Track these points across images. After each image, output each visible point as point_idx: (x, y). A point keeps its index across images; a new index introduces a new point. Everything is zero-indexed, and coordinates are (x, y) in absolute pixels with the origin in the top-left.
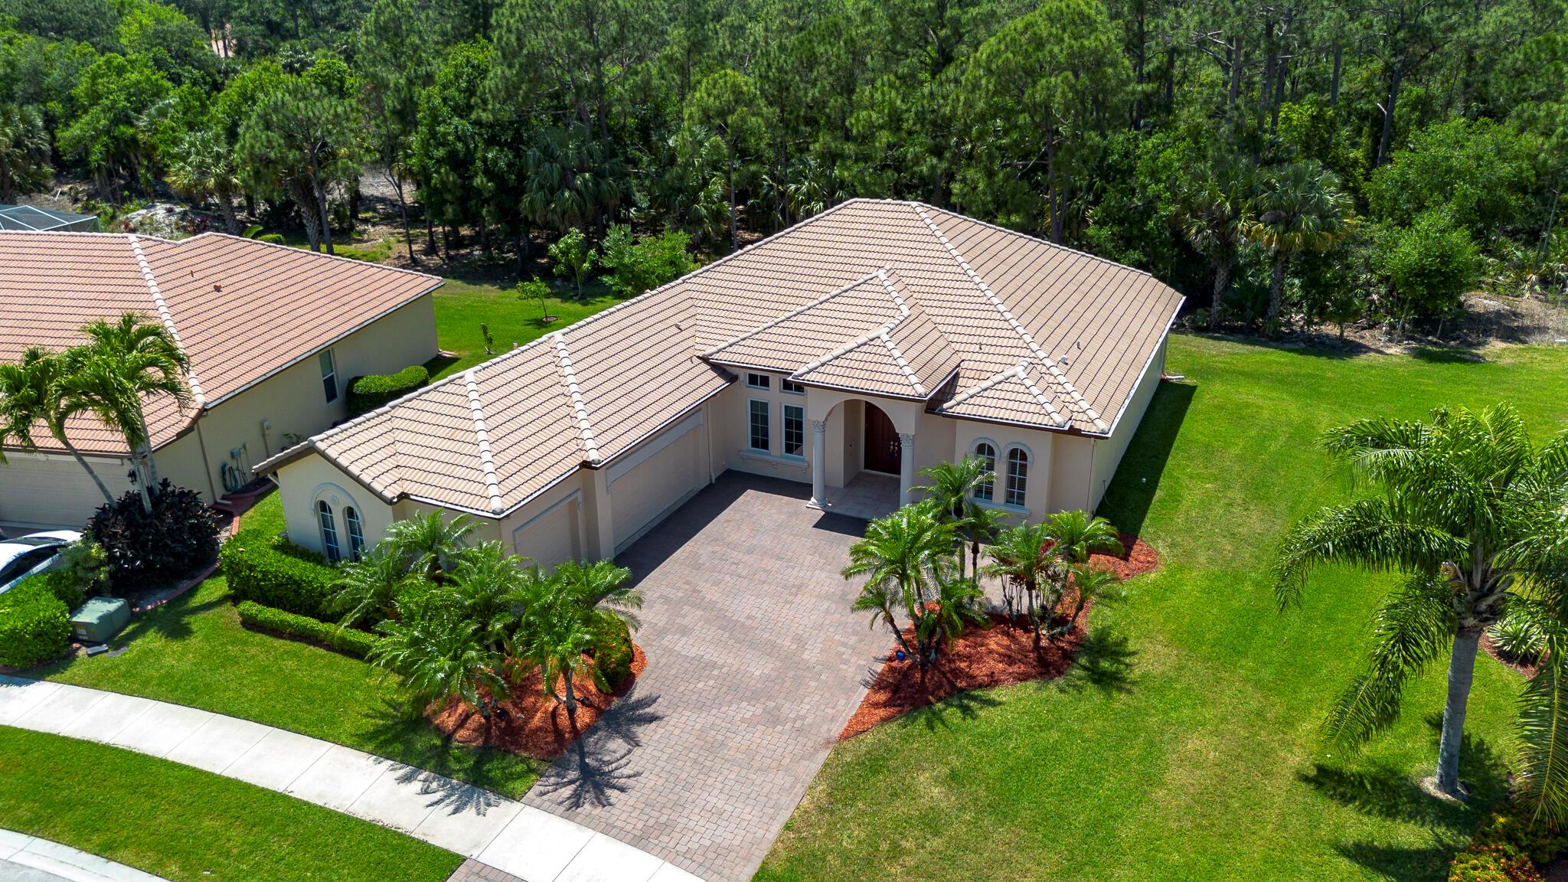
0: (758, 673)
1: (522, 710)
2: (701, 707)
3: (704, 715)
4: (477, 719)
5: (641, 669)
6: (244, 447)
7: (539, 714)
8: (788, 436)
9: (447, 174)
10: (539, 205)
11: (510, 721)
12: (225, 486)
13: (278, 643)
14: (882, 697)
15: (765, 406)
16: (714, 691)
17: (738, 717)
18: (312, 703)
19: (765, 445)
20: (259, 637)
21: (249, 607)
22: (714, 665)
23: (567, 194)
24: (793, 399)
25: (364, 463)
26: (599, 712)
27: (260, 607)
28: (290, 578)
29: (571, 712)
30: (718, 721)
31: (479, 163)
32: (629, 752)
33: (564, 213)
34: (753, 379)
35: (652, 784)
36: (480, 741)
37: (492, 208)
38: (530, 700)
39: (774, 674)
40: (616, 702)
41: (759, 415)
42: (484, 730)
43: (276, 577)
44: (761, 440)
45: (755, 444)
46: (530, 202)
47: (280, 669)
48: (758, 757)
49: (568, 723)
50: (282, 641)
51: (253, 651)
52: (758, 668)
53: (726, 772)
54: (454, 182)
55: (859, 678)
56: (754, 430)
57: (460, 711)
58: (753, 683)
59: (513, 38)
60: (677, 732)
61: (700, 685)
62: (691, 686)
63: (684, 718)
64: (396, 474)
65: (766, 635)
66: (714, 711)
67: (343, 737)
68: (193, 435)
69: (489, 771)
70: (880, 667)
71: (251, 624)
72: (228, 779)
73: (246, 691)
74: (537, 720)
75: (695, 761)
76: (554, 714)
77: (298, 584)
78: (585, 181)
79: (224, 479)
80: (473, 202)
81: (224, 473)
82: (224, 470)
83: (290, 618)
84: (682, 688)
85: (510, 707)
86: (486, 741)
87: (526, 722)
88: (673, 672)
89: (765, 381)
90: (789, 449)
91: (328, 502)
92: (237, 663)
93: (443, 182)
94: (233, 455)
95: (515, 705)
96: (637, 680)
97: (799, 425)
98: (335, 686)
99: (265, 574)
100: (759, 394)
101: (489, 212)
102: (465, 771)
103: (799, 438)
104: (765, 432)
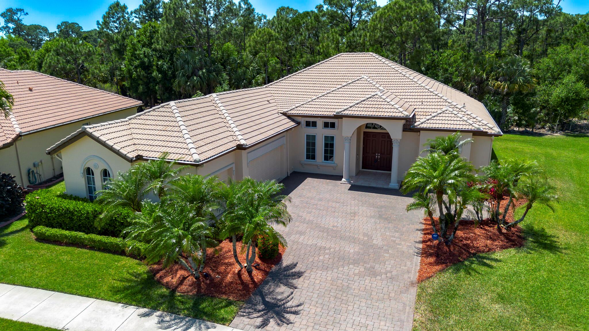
0: (352, 251)
1: (218, 273)
2: (326, 268)
3: (330, 272)
4: (191, 279)
5: (284, 251)
6: (41, 162)
7: (229, 275)
8: (326, 151)
9: (140, 72)
10: (182, 83)
11: (212, 280)
12: (29, 181)
13: (58, 248)
14: (432, 260)
15: (314, 137)
16: (331, 260)
17: (351, 273)
18: (81, 276)
19: (313, 158)
20: (46, 246)
21: (41, 229)
22: (325, 248)
23: (195, 78)
24: (329, 132)
25: (115, 141)
26: (266, 273)
27: (48, 229)
28: (68, 209)
29: (250, 272)
30: (339, 275)
31: (155, 67)
32: (292, 293)
33: (194, 86)
34: (308, 124)
35: (313, 311)
36: (195, 291)
37: (160, 86)
38: (222, 268)
39: (361, 251)
40: (274, 268)
41: (311, 142)
42: (197, 285)
43: (58, 210)
44: (311, 155)
45: (308, 157)
46: (178, 83)
47: (60, 261)
48: (374, 293)
49: (249, 279)
50: (61, 247)
51: (42, 252)
52: (351, 249)
53: (358, 303)
54: (143, 75)
55: (411, 251)
56: (308, 150)
57: (178, 276)
58: (351, 256)
59: (172, 12)
60: (317, 282)
61: (321, 258)
62: (316, 259)
63: (319, 275)
64: (133, 148)
65: (347, 234)
66: (335, 270)
67: (102, 295)
68: (13, 147)
69: (204, 308)
70: (421, 246)
71: (42, 239)
72: (22, 323)
73: (37, 272)
74: (229, 278)
75: (336, 297)
76: (239, 274)
77: (72, 213)
78: (203, 73)
79: (29, 177)
80: (151, 84)
81: (29, 174)
82: (29, 172)
83: (67, 233)
84: (311, 260)
85: (211, 272)
86: (199, 292)
87: (222, 280)
88: (303, 251)
89: (314, 124)
90: (326, 158)
91: (92, 168)
92: (32, 258)
93: (138, 76)
94: (34, 165)
95: (213, 270)
96: (283, 256)
97: (332, 145)
98: (95, 268)
99: (51, 209)
100: (311, 131)
101: (159, 87)
102: (188, 309)
103: (332, 152)
104: (314, 150)
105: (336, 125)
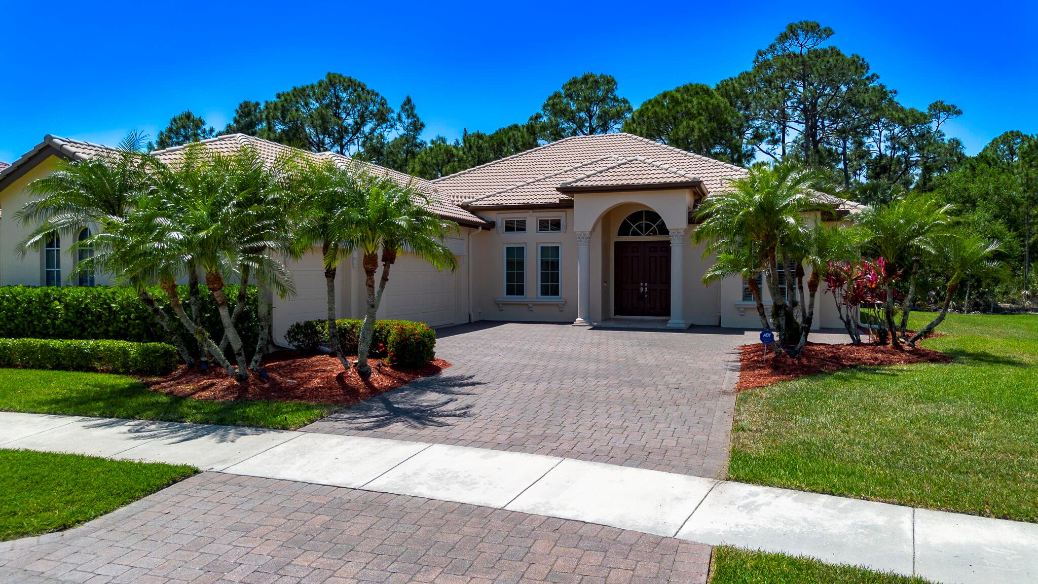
1: (293, 379)
2: (534, 380)
4: (228, 383)
5: (445, 366)
7: (318, 380)
8: (544, 277)
11: (276, 384)
14: (764, 372)
15: (521, 250)
16: (547, 374)
19: (521, 291)
22: (535, 366)
24: (550, 238)
29: (364, 375)
34: (509, 226)
38: (303, 374)
40: (422, 378)
41: (515, 260)
42: (238, 390)
44: (516, 286)
45: (510, 292)
49: (361, 383)
52: (591, 367)
55: (719, 368)
56: (510, 277)
60: (515, 391)
62: (515, 373)
74: (316, 383)
76: (340, 377)
84: (504, 374)
85: (276, 377)
86: (240, 397)
87: (300, 384)
89: (521, 227)
90: (545, 291)
95: (283, 375)
96: (445, 370)
97: (555, 265)
100: (515, 239)
103: (556, 277)
104: (521, 277)
105: (562, 223)
